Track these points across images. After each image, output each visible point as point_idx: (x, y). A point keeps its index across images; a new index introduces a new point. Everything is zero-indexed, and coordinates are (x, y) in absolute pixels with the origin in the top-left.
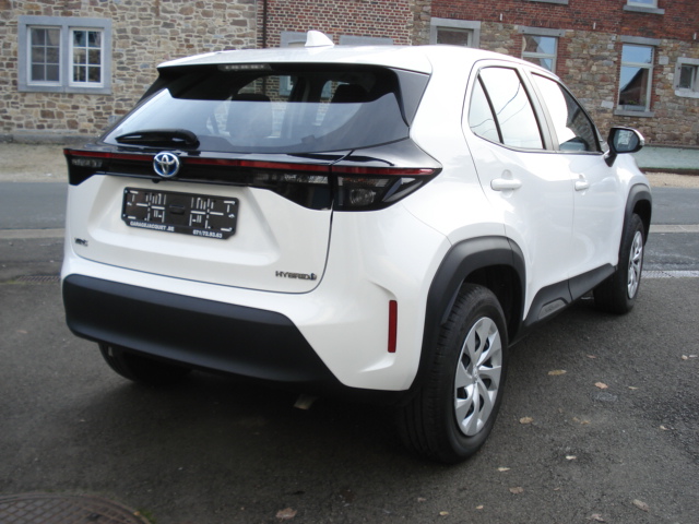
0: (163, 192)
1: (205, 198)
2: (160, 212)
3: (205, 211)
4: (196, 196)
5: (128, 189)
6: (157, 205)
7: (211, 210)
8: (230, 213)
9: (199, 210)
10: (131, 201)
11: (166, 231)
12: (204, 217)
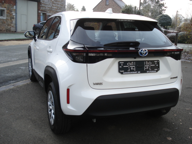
0: (134, 61)
1: (148, 61)
2: (133, 68)
3: (149, 65)
4: (145, 61)
5: (119, 62)
6: (132, 66)
7: (151, 65)
8: (157, 65)
9: (147, 65)
10: (121, 66)
11: (137, 73)
12: (149, 67)
